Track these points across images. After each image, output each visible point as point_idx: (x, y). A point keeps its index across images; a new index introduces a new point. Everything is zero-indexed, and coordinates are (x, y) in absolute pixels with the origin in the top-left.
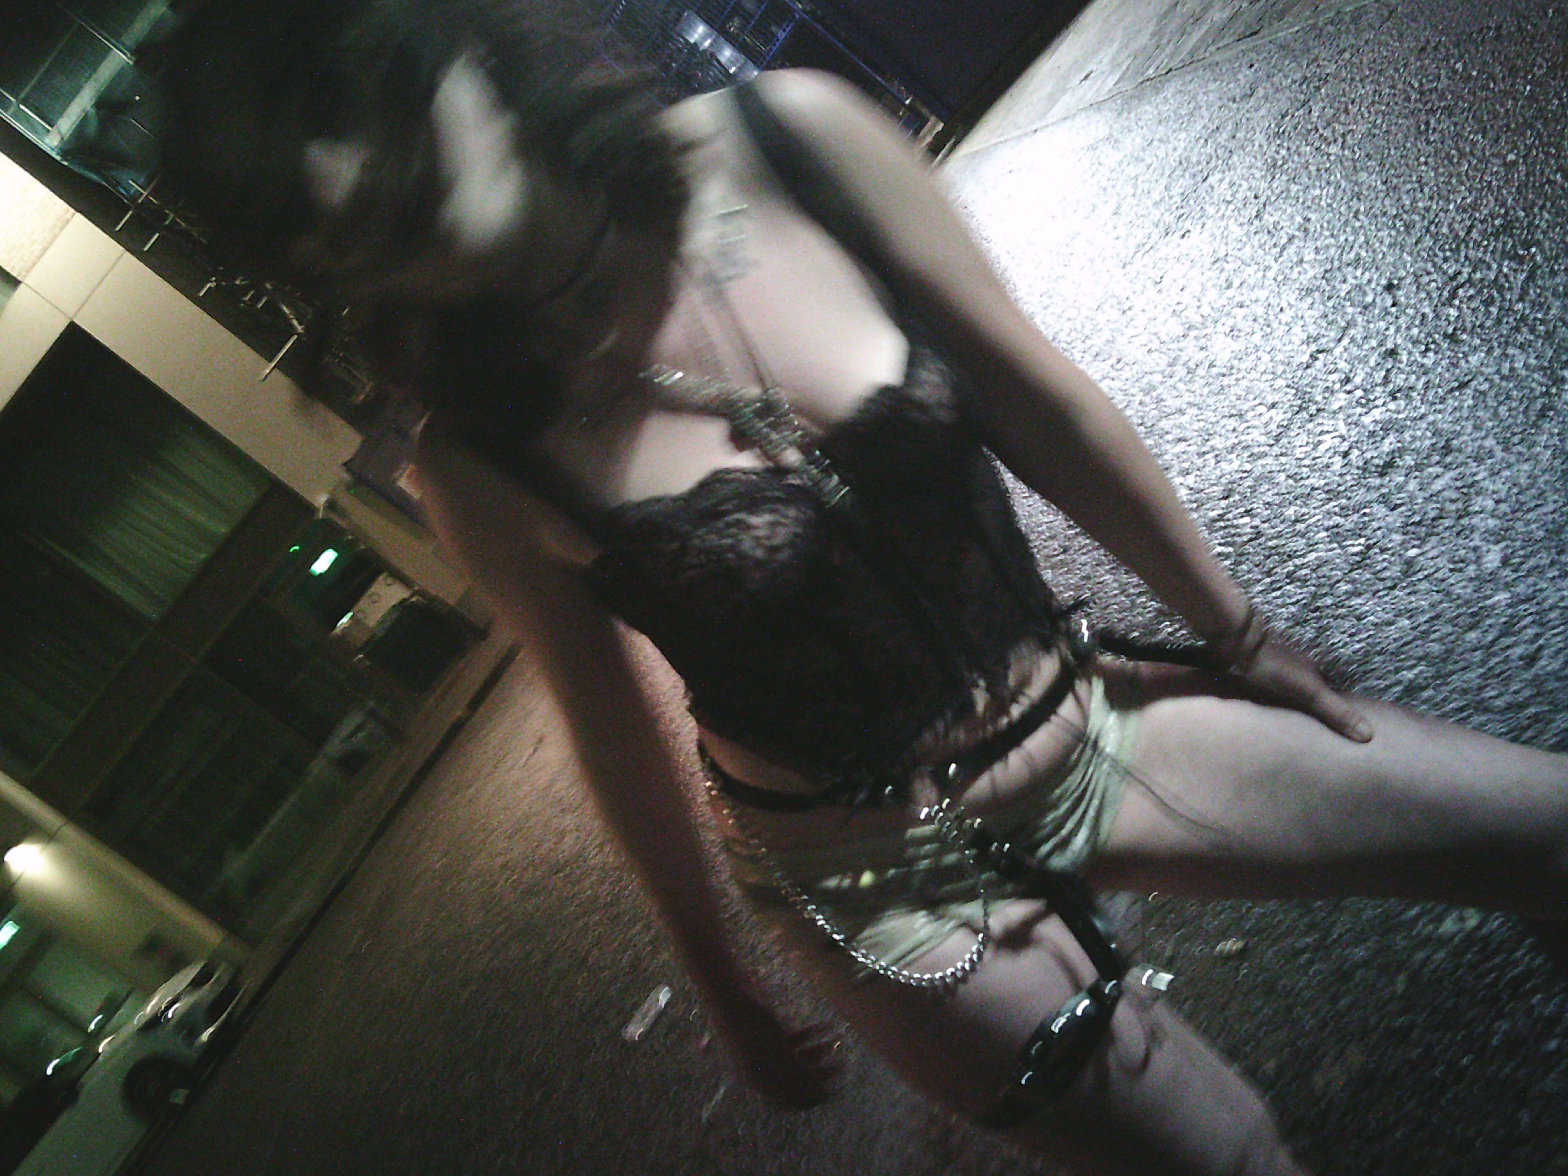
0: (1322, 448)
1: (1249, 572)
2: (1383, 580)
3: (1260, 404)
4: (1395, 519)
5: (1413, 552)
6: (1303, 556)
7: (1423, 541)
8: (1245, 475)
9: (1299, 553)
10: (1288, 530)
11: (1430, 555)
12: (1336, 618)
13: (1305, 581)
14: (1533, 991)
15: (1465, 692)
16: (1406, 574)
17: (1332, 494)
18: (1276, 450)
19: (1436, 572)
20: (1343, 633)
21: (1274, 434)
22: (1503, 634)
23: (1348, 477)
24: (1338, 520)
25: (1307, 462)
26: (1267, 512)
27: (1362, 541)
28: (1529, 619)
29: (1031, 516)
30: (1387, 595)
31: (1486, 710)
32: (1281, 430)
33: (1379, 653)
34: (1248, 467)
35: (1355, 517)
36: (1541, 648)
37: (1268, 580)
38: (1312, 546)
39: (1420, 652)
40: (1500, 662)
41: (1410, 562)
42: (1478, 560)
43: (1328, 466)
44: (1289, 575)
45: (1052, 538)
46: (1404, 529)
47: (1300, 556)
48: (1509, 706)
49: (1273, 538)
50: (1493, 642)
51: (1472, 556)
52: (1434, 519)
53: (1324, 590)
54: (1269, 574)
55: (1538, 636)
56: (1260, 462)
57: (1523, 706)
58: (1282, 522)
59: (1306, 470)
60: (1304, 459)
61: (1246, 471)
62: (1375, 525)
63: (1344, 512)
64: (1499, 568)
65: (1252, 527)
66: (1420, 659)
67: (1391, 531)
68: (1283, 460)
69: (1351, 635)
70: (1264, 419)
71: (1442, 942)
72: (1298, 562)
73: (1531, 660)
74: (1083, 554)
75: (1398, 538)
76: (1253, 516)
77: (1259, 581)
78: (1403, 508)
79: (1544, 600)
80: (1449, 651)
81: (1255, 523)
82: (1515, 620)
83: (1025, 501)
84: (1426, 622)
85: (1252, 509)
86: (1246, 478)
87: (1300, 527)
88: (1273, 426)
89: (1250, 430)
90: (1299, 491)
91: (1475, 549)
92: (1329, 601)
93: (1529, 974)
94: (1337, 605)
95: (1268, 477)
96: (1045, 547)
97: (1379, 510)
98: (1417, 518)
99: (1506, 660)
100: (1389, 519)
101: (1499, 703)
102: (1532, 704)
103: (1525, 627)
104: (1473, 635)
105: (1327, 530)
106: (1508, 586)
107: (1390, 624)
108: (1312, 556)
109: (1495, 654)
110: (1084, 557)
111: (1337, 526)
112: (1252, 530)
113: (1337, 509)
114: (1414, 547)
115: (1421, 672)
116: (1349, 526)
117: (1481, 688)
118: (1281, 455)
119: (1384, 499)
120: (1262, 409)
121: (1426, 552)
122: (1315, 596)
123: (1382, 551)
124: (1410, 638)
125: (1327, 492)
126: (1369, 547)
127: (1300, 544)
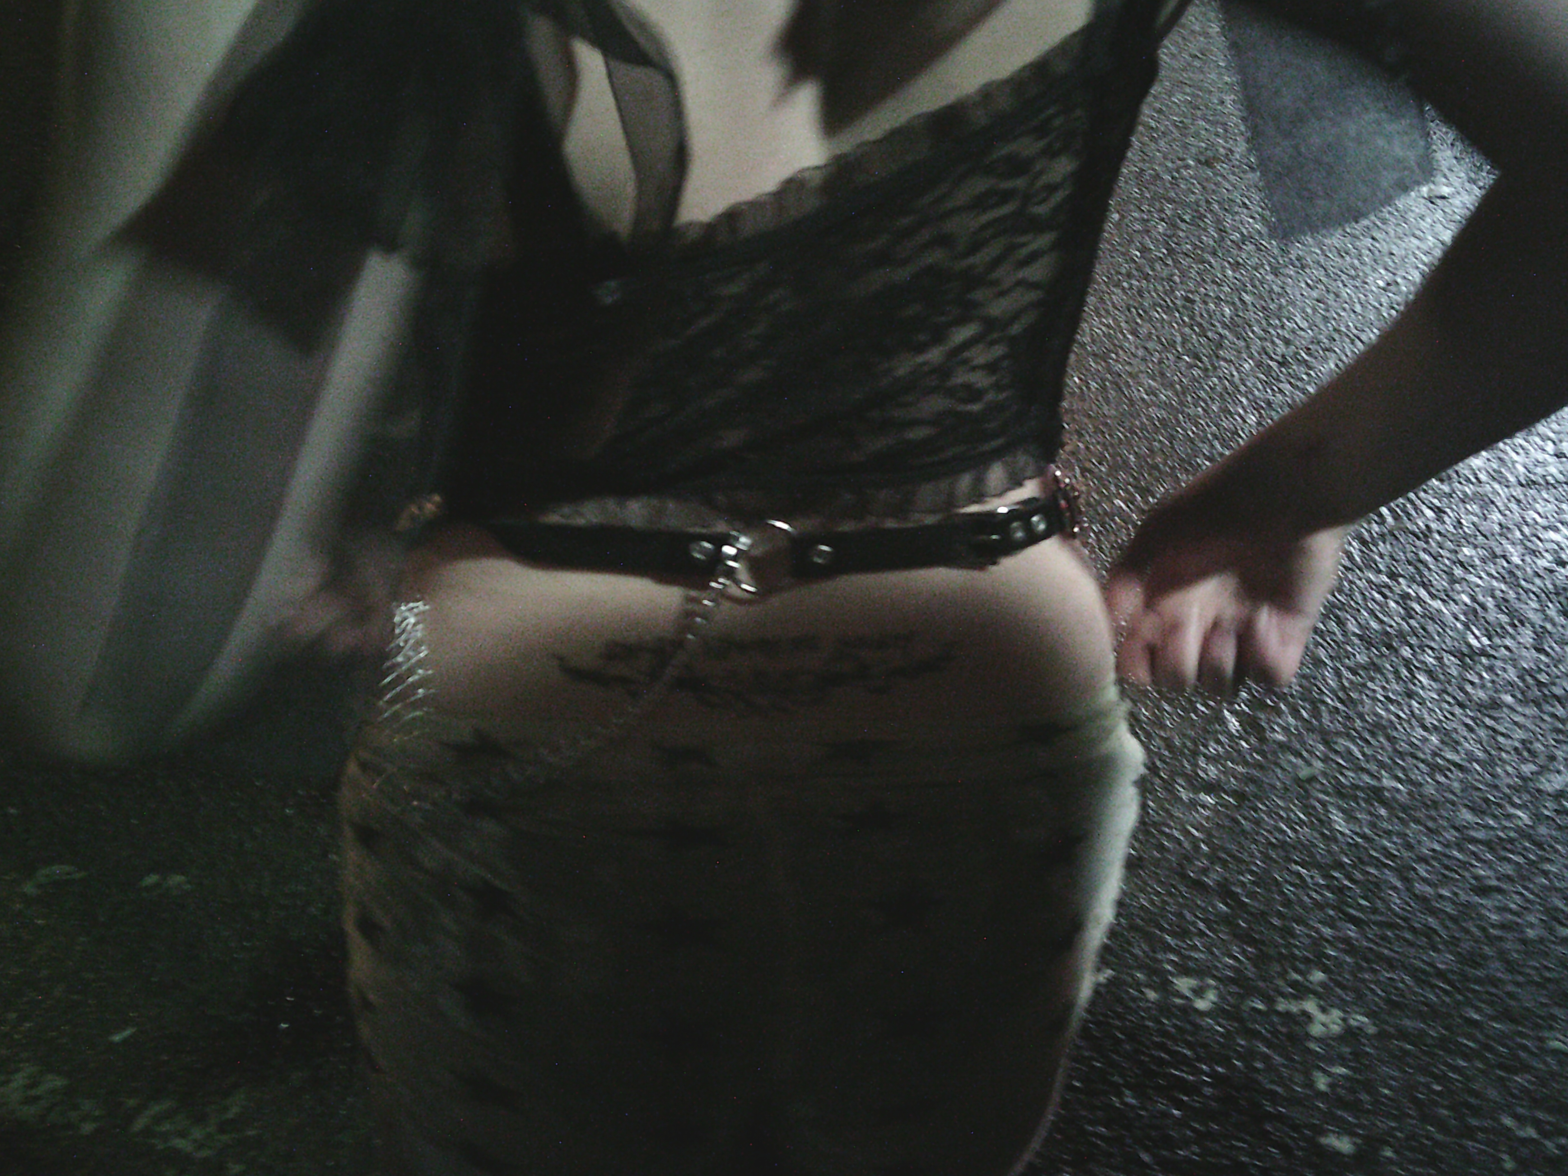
0: (1552, 535)
1: (1381, 556)
2: (1462, 689)
3: (1554, 442)
4: (1529, 658)
5: (1508, 699)
6: (1433, 596)
7: (1524, 702)
8: (1474, 480)
9: (1432, 589)
10: (1447, 562)
11: (1518, 718)
12: (1396, 673)
13: (1409, 614)
14: (1179, 1105)
15: (1409, 847)
16: (1481, 707)
17: (1511, 577)
18: (1518, 492)
19: (1503, 734)
20: (1384, 688)
21: (1533, 477)
22: (1488, 844)
23: (1537, 581)
24: (1490, 603)
25: (1526, 530)
26: (1451, 529)
27: (1486, 641)
28: (1521, 860)
29: (1292, 303)
30: (1449, 703)
31: (1405, 880)
32: (1541, 481)
33: (1389, 738)
34: (1483, 477)
35: (1504, 619)
36: (1499, 890)
37: (1386, 579)
38: (1448, 598)
39: (1416, 776)
40: (1459, 860)
41: (1496, 704)
42: (1543, 770)
43: (1534, 553)
44: (1406, 596)
45: (1287, 342)
46: (1523, 674)
47: (1430, 593)
48: (1423, 900)
49: (1430, 554)
50: (1474, 841)
51: (1542, 760)
52: (1555, 696)
53: (1413, 641)
54: (1393, 576)
55: (1509, 878)
56: (1497, 486)
57: (1433, 912)
58: (1450, 551)
59: (1518, 534)
60: (1527, 525)
61: (1477, 478)
62: (1508, 642)
63: (1503, 604)
64: (1549, 795)
65: (1427, 526)
66: (1411, 782)
67: (1514, 662)
68: (1513, 506)
69: (1387, 698)
70: (1540, 456)
71: (1165, 986)
72: (1423, 593)
73: (1483, 890)
74: (1290, 383)
75: (1512, 674)
76: (1440, 519)
77: (1379, 572)
78: (1543, 658)
79: (1549, 860)
80: (1435, 804)
81: (1433, 526)
82: (1509, 846)
83: (1303, 285)
84: (1448, 760)
85: (1445, 512)
86: (1472, 483)
87: (1458, 572)
88: (1539, 470)
89: (1521, 451)
90: (1493, 544)
91: (1553, 758)
92: (1406, 652)
93: (1193, 1089)
94: (1407, 663)
95: (1486, 502)
96: (1273, 342)
97: (1527, 636)
98: (1543, 678)
99: (1466, 865)
100: (1524, 652)
101: (1420, 888)
102: (1438, 918)
103: (1509, 860)
104: (1467, 816)
105: (1474, 599)
106: (1538, 817)
107: (1425, 728)
108: (1437, 604)
109: (1461, 849)
110: (1288, 386)
111: (1484, 607)
112: (1424, 527)
113: (1498, 593)
114: (1513, 696)
115: (1398, 790)
116: (1491, 617)
117: (1423, 860)
118: (1518, 501)
119: (1540, 634)
120: (1550, 447)
121: (1517, 712)
122: (1401, 636)
123: (1490, 669)
124: (1422, 756)
125: (1511, 572)
126: (1483, 653)
127: (1440, 582)
